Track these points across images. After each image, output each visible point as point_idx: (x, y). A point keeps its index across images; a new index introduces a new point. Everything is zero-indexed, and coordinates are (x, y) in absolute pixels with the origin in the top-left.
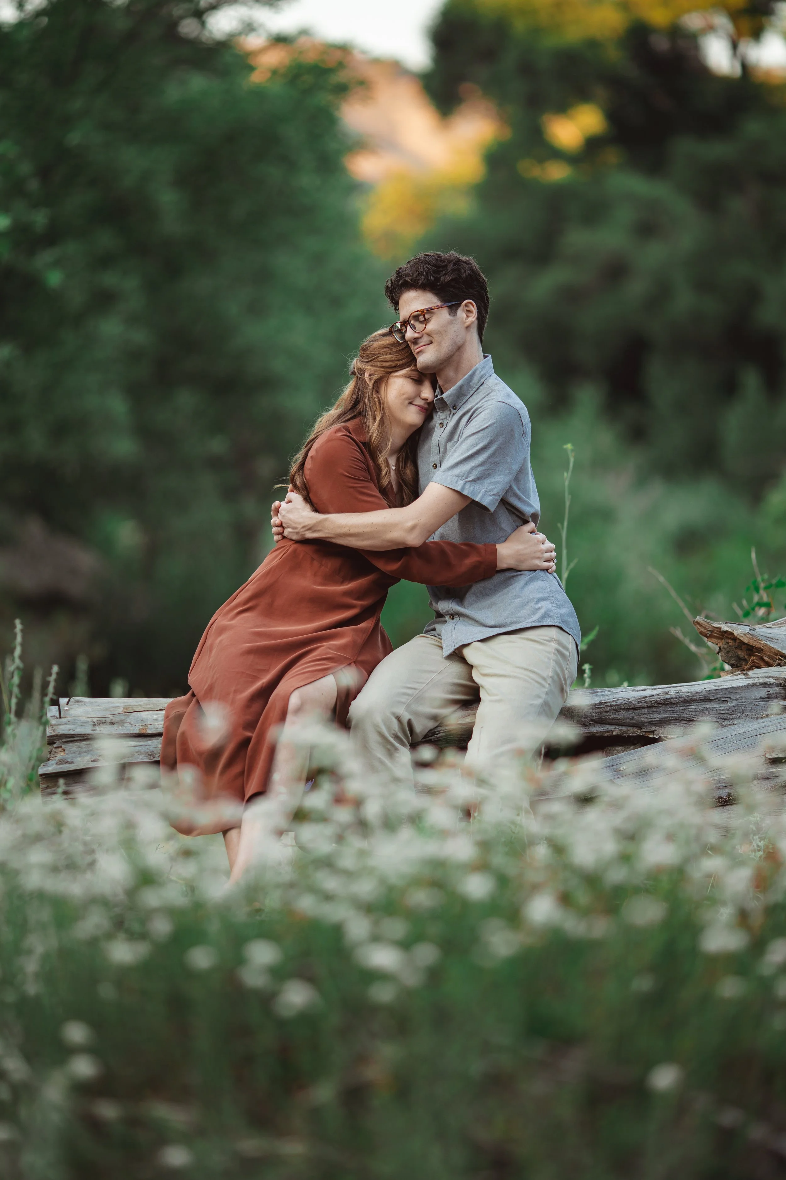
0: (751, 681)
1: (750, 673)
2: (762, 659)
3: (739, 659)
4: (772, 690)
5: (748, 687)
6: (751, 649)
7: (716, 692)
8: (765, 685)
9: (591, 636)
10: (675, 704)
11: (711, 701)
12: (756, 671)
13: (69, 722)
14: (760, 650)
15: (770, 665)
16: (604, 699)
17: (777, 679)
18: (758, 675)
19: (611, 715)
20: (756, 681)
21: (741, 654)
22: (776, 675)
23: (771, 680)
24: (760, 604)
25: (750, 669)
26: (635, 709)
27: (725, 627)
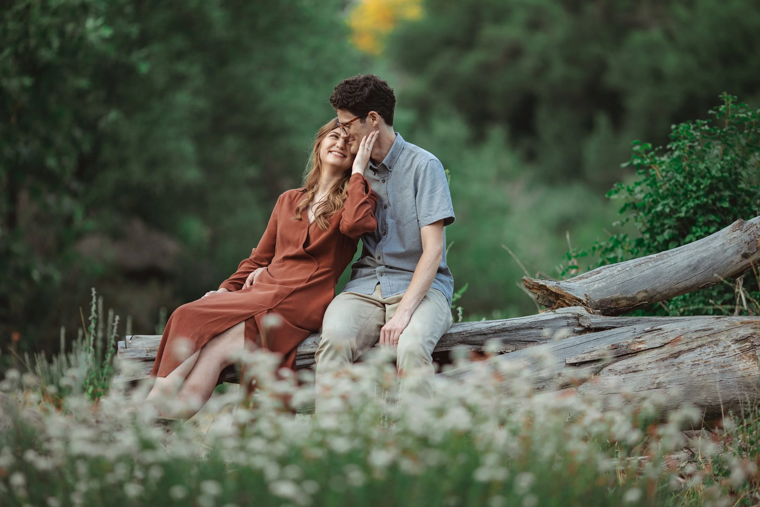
0: (557, 316)
1: (557, 310)
2: (564, 302)
3: (550, 302)
4: (570, 321)
5: (555, 319)
6: (557, 296)
7: (535, 323)
8: (566, 318)
9: (463, 290)
10: (510, 331)
11: (532, 328)
12: (561, 309)
13: (132, 351)
14: (563, 296)
15: (570, 306)
16: (465, 329)
17: (573, 314)
18: (562, 311)
19: (470, 339)
20: (560, 315)
21: (551, 298)
22: (573, 311)
23: (570, 315)
24: (573, 267)
25: (557, 308)
26: (485, 334)
27: (541, 282)
